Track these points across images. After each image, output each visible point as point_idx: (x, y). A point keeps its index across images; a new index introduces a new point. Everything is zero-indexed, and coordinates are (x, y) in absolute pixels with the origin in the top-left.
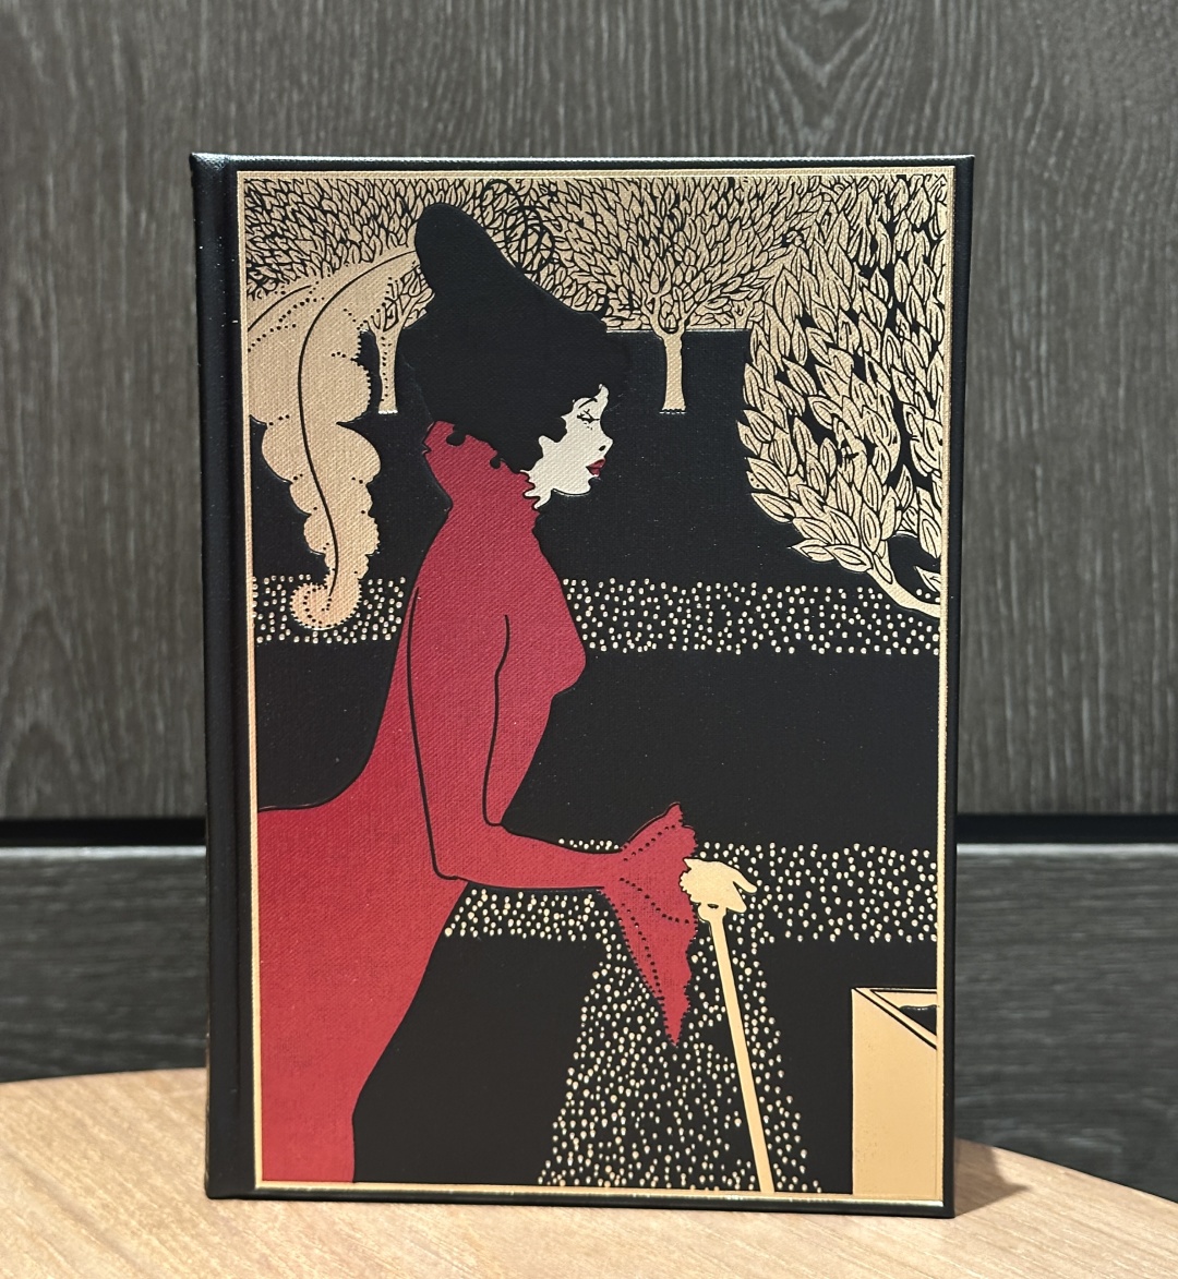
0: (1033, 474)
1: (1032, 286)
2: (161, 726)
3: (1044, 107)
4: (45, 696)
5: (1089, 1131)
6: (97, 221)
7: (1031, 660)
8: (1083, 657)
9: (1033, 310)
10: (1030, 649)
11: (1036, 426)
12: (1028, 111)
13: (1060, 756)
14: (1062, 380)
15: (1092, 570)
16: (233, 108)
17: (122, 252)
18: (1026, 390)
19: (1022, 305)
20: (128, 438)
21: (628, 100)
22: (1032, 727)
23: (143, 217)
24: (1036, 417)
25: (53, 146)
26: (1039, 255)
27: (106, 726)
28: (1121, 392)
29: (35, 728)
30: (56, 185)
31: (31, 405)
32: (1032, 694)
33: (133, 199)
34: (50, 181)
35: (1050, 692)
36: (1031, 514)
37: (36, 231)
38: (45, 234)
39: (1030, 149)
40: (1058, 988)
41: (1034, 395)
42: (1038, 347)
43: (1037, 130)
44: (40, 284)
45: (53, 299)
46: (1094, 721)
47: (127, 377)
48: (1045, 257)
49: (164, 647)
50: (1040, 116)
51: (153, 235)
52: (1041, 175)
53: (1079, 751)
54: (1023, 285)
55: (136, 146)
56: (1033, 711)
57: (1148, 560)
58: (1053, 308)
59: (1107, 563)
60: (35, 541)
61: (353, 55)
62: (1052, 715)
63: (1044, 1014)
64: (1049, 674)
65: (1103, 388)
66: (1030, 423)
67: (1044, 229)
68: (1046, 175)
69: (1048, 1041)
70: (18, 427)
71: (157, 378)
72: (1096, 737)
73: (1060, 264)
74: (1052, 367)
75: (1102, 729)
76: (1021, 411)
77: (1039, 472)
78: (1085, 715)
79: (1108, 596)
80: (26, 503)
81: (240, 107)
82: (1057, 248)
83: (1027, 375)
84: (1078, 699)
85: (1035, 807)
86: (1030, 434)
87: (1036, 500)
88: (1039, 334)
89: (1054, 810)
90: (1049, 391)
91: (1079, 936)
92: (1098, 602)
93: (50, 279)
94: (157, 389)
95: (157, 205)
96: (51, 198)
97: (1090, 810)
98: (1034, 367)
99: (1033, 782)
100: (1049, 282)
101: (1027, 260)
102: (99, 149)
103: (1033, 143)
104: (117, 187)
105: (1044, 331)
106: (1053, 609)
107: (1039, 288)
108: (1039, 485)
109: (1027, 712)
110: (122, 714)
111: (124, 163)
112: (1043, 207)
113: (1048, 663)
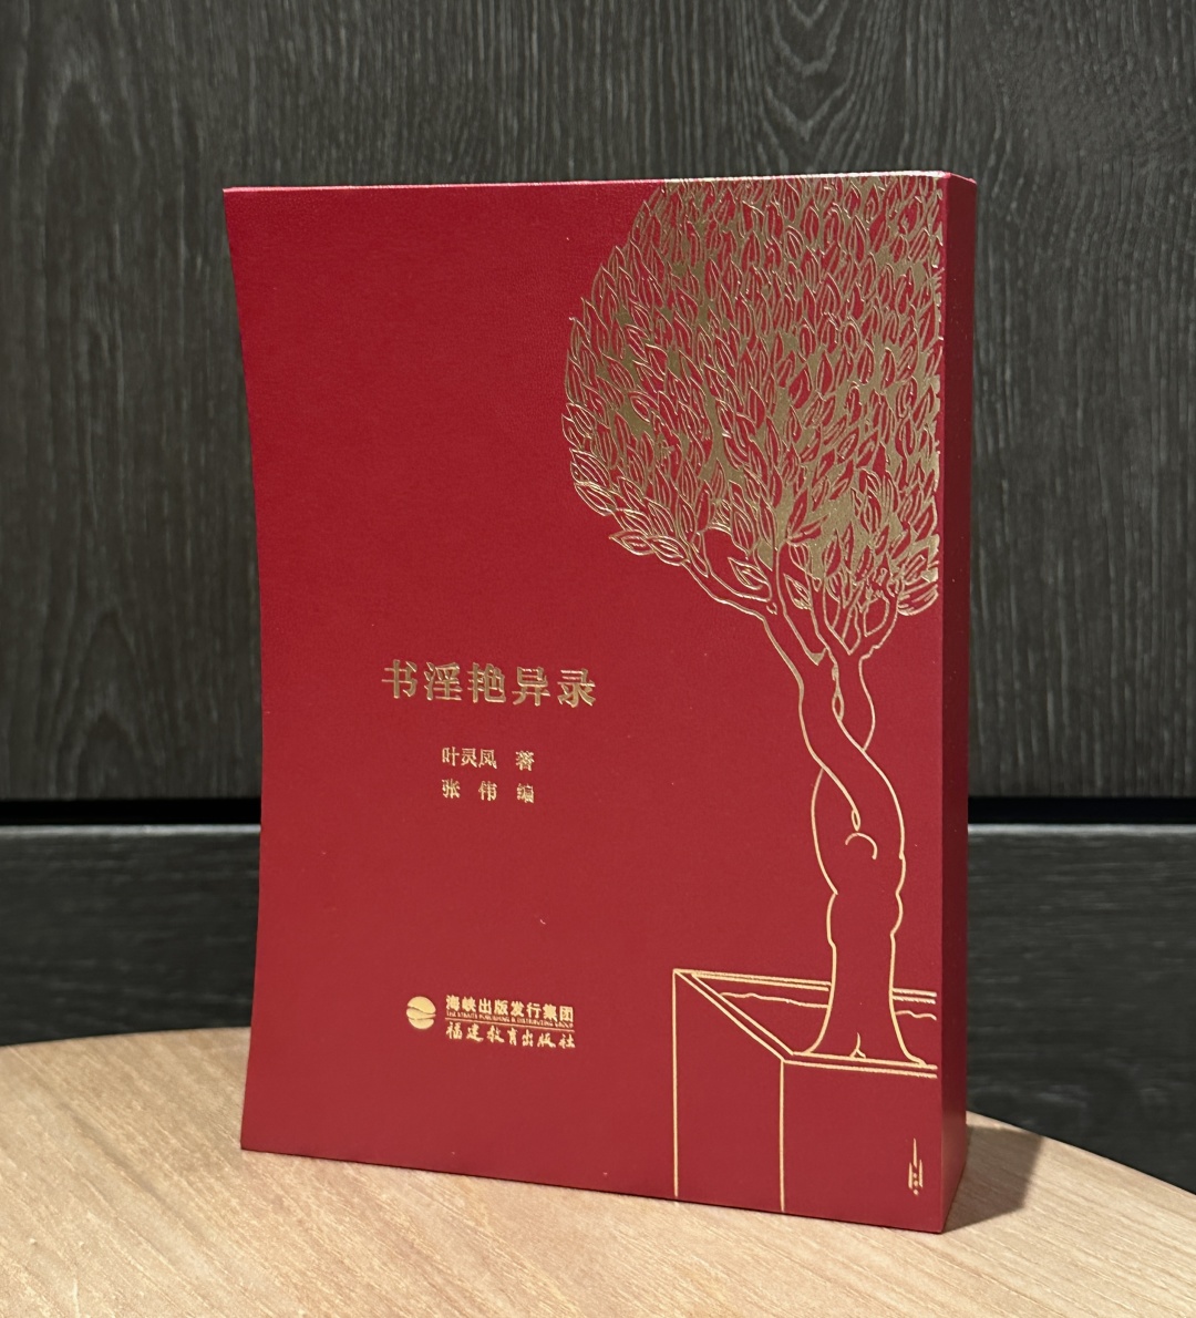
0: (1000, 487)
1: (996, 318)
2: (215, 715)
3: (1005, 159)
4: (112, 689)
5: (1057, 1087)
6: (158, 265)
7: (1000, 657)
8: (1047, 654)
9: (998, 340)
10: (999, 647)
11: (1002, 444)
12: (992, 161)
13: (1028, 745)
14: (1025, 402)
15: (1054, 574)
16: (278, 164)
17: (180, 292)
18: (993, 412)
19: (988, 336)
20: (186, 459)
21: (631, 154)
22: (1002, 718)
23: (199, 261)
24: (1001, 436)
25: (119, 199)
26: (1003, 290)
27: (166, 716)
28: (1079, 414)
29: (103, 718)
30: (122, 233)
31: (100, 430)
33: (189, 246)
34: (117, 229)
35: (1017, 686)
36: (998, 524)
37: (104, 275)
38: (112, 277)
39: (994, 195)
40: (1028, 956)
41: (1000, 417)
42: (1003, 373)
43: (1000, 176)
44: (108, 321)
45: (119, 333)
46: (1058, 712)
47: (185, 405)
48: (1008, 293)
49: (218, 647)
50: (1002, 166)
51: (208, 278)
52: (1004, 218)
53: (1044, 739)
54: (988, 318)
55: (192, 197)
56: (1002, 702)
57: (1105, 565)
58: (1016, 339)
59: (1068, 570)
60: (103, 550)
61: (384, 116)
62: (1019, 706)
63: (1015, 979)
64: (1016, 668)
65: (1063, 409)
66: (996, 442)
67: (1007, 266)
68: (1009, 218)
69: (1020, 1004)
70: (88, 450)
71: (211, 404)
72: (1060, 726)
73: (1022, 298)
74: (1016, 391)
75: (1066, 719)
76: (989, 431)
77: (1005, 485)
78: (1050, 707)
79: (1069, 598)
80: (96, 515)
81: (285, 162)
82: (1020, 283)
83: (993, 398)
84: (1043, 692)
85: (1005, 790)
86: (997, 452)
87: (1002, 510)
88: (1004, 361)
89: (1023, 793)
90: (1014, 413)
91: (1046, 908)
92: (1061, 603)
93: (117, 316)
94: (211, 413)
95: (211, 250)
96: (118, 246)
97: (1055, 793)
98: (999, 391)
99: (1003, 767)
100: (1012, 315)
101: (992, 294)
102: (160, 201)
103: (996, 189)
104: (176, 235)
105: (1009, 358)
106: (1020, 610)
107: (1003, 320)
108: (1005, 497)
109: (996, 703)
110: (180, 705)
111: (182, 214)
112: (1007, 247)
113: (1016, 658)
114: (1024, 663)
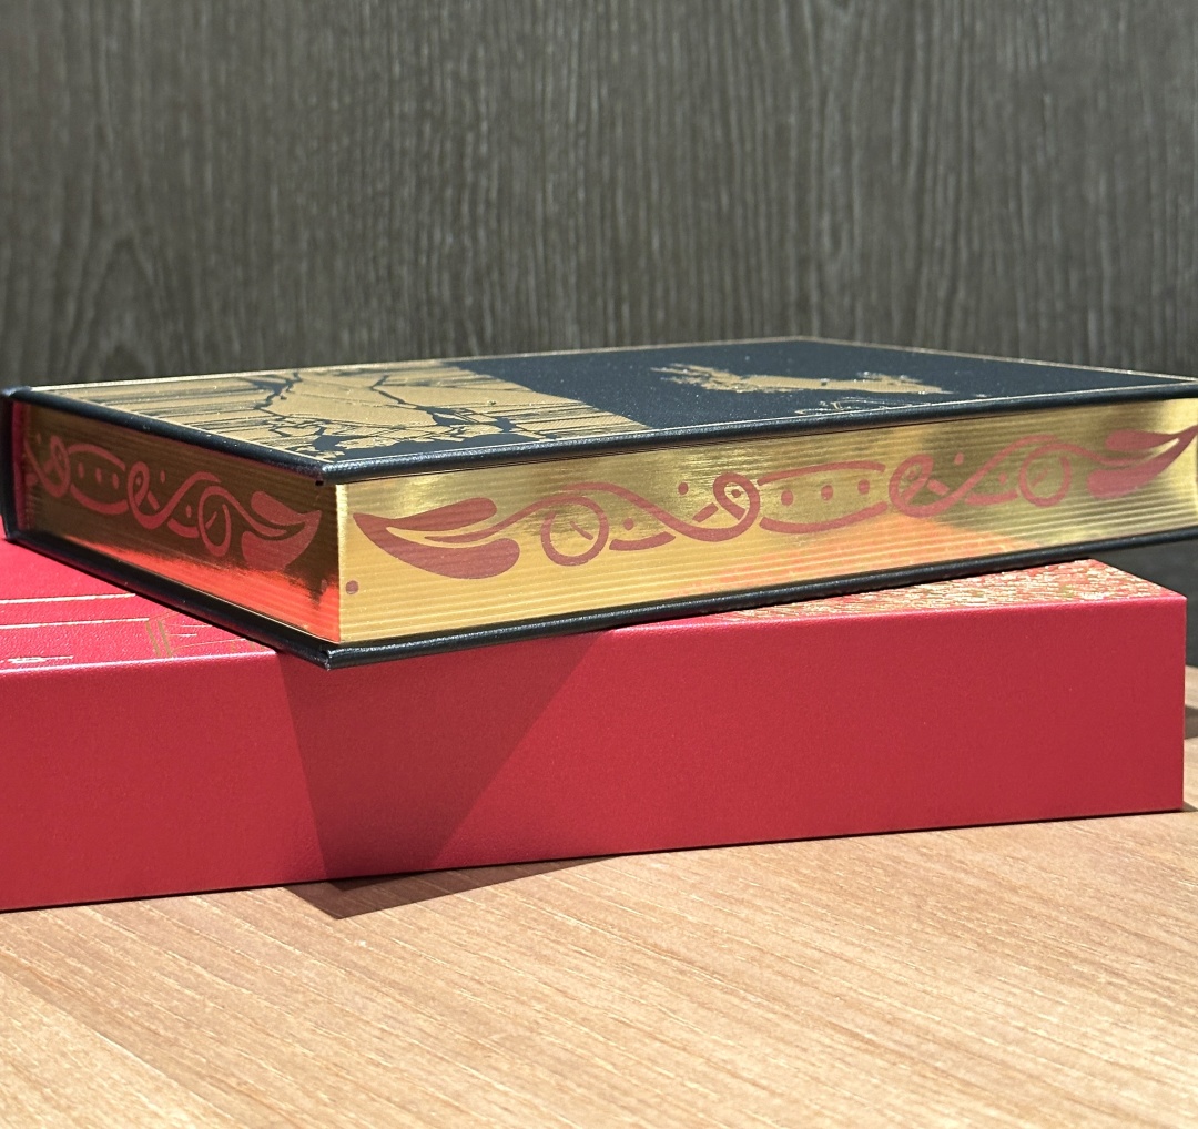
0: (1042, 101)
2: (237, 347)
4: (129, 319)
7: (1042, 275)
8: (1089, 272)
10: (1041, 266)
11: (1044, 57)
14: (1068, 16)
15: (1097, 191)
18: (1035, 25)
20: (205, 77)
24: (1044, 50)
27: (185, 348)
28: (1122, 26)
29: (119, 350)
31: (114, 46)
32: (1043, 307)
35: (1059, 306)
36: (1040, 140)
41: (1043, 30)
46: (1100, 332)
47: (204, 20)
49: (240, 273)
56: (1044, 324)
57: (1148, 181)
59: (1111, 184)
60: (119, 173)
62: (1061, 326)
64: (1058, 287)
65: (1105, 24)
66: (1039, 55)
70: (102, 67)
71: (232, 21)
75: (1107, 339)
76: (1031, 45)
77: (1048, 100)
78: (1091, 327)
79: (1112, 216)
80: (111, 137)
83: (1036, 11)
84: (1084, 311)
86: (1040, 66)
87: (1044, 128)
90: (1056, 26)
92: (1103, 222)
94: (232, 28)
106: (1062, 227)
108: (1048, 113)
109: (1038, 325)
110: (200, 335)
113: (1058, 277)
114: (1067, 283)
